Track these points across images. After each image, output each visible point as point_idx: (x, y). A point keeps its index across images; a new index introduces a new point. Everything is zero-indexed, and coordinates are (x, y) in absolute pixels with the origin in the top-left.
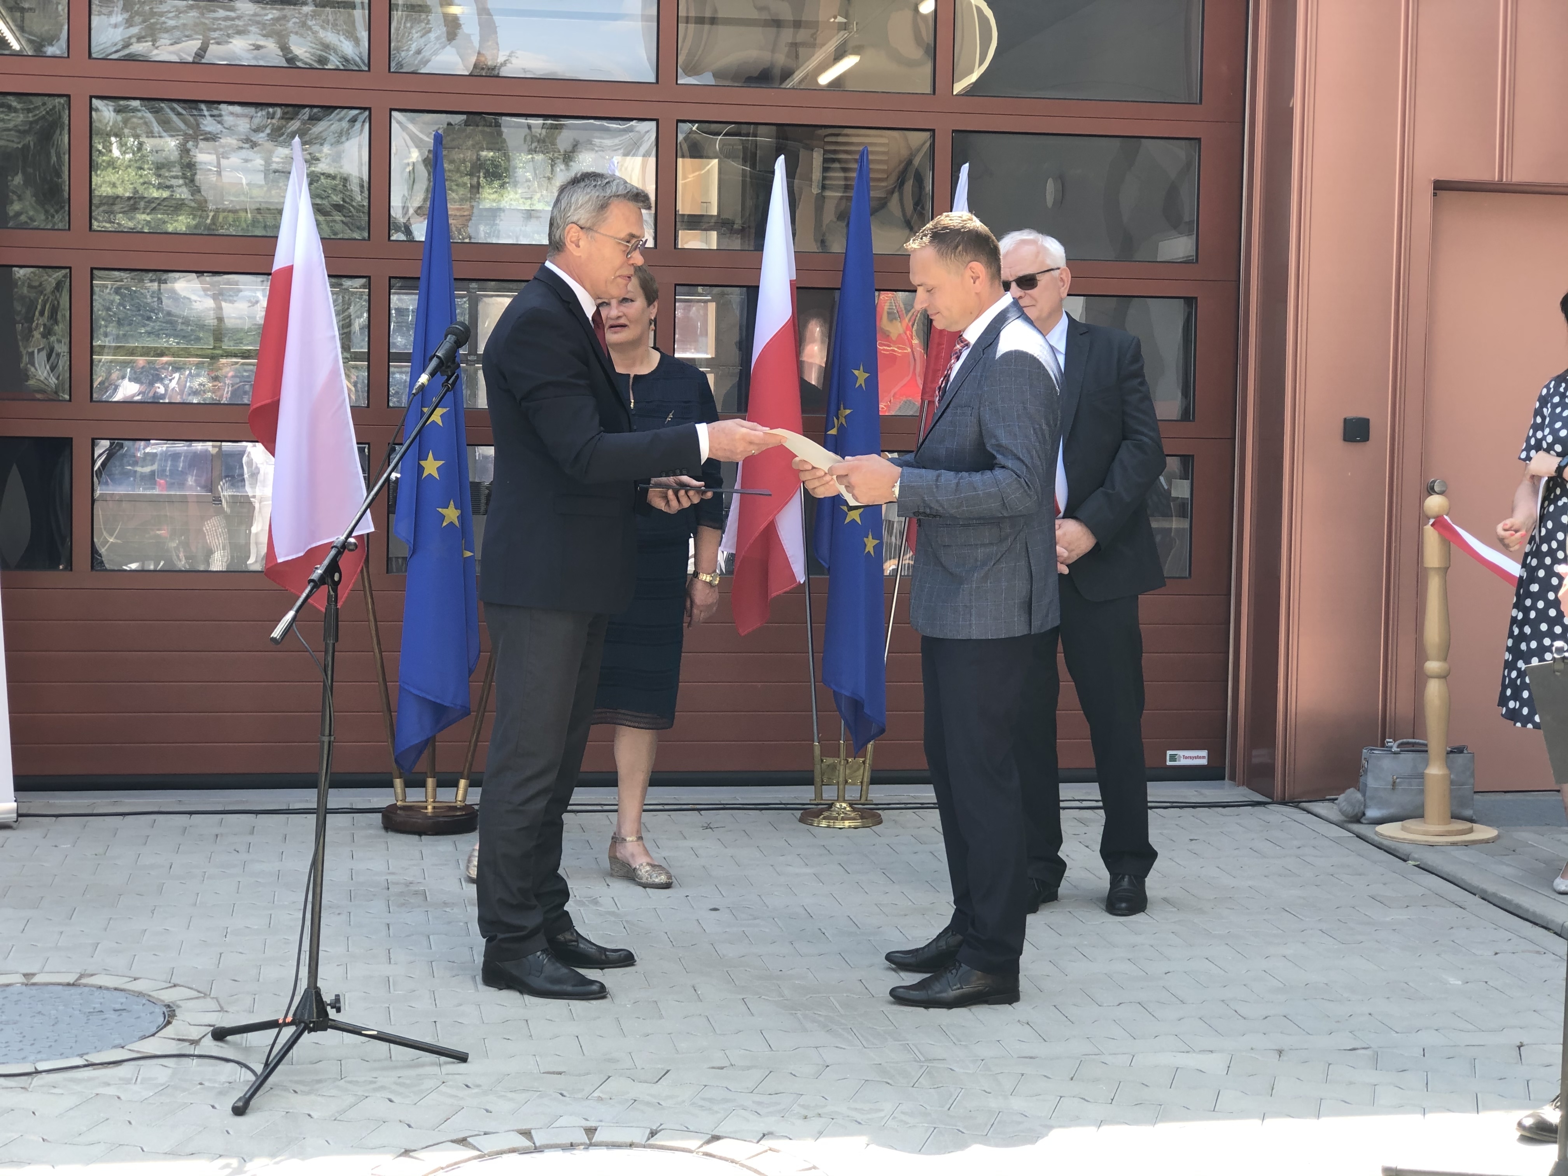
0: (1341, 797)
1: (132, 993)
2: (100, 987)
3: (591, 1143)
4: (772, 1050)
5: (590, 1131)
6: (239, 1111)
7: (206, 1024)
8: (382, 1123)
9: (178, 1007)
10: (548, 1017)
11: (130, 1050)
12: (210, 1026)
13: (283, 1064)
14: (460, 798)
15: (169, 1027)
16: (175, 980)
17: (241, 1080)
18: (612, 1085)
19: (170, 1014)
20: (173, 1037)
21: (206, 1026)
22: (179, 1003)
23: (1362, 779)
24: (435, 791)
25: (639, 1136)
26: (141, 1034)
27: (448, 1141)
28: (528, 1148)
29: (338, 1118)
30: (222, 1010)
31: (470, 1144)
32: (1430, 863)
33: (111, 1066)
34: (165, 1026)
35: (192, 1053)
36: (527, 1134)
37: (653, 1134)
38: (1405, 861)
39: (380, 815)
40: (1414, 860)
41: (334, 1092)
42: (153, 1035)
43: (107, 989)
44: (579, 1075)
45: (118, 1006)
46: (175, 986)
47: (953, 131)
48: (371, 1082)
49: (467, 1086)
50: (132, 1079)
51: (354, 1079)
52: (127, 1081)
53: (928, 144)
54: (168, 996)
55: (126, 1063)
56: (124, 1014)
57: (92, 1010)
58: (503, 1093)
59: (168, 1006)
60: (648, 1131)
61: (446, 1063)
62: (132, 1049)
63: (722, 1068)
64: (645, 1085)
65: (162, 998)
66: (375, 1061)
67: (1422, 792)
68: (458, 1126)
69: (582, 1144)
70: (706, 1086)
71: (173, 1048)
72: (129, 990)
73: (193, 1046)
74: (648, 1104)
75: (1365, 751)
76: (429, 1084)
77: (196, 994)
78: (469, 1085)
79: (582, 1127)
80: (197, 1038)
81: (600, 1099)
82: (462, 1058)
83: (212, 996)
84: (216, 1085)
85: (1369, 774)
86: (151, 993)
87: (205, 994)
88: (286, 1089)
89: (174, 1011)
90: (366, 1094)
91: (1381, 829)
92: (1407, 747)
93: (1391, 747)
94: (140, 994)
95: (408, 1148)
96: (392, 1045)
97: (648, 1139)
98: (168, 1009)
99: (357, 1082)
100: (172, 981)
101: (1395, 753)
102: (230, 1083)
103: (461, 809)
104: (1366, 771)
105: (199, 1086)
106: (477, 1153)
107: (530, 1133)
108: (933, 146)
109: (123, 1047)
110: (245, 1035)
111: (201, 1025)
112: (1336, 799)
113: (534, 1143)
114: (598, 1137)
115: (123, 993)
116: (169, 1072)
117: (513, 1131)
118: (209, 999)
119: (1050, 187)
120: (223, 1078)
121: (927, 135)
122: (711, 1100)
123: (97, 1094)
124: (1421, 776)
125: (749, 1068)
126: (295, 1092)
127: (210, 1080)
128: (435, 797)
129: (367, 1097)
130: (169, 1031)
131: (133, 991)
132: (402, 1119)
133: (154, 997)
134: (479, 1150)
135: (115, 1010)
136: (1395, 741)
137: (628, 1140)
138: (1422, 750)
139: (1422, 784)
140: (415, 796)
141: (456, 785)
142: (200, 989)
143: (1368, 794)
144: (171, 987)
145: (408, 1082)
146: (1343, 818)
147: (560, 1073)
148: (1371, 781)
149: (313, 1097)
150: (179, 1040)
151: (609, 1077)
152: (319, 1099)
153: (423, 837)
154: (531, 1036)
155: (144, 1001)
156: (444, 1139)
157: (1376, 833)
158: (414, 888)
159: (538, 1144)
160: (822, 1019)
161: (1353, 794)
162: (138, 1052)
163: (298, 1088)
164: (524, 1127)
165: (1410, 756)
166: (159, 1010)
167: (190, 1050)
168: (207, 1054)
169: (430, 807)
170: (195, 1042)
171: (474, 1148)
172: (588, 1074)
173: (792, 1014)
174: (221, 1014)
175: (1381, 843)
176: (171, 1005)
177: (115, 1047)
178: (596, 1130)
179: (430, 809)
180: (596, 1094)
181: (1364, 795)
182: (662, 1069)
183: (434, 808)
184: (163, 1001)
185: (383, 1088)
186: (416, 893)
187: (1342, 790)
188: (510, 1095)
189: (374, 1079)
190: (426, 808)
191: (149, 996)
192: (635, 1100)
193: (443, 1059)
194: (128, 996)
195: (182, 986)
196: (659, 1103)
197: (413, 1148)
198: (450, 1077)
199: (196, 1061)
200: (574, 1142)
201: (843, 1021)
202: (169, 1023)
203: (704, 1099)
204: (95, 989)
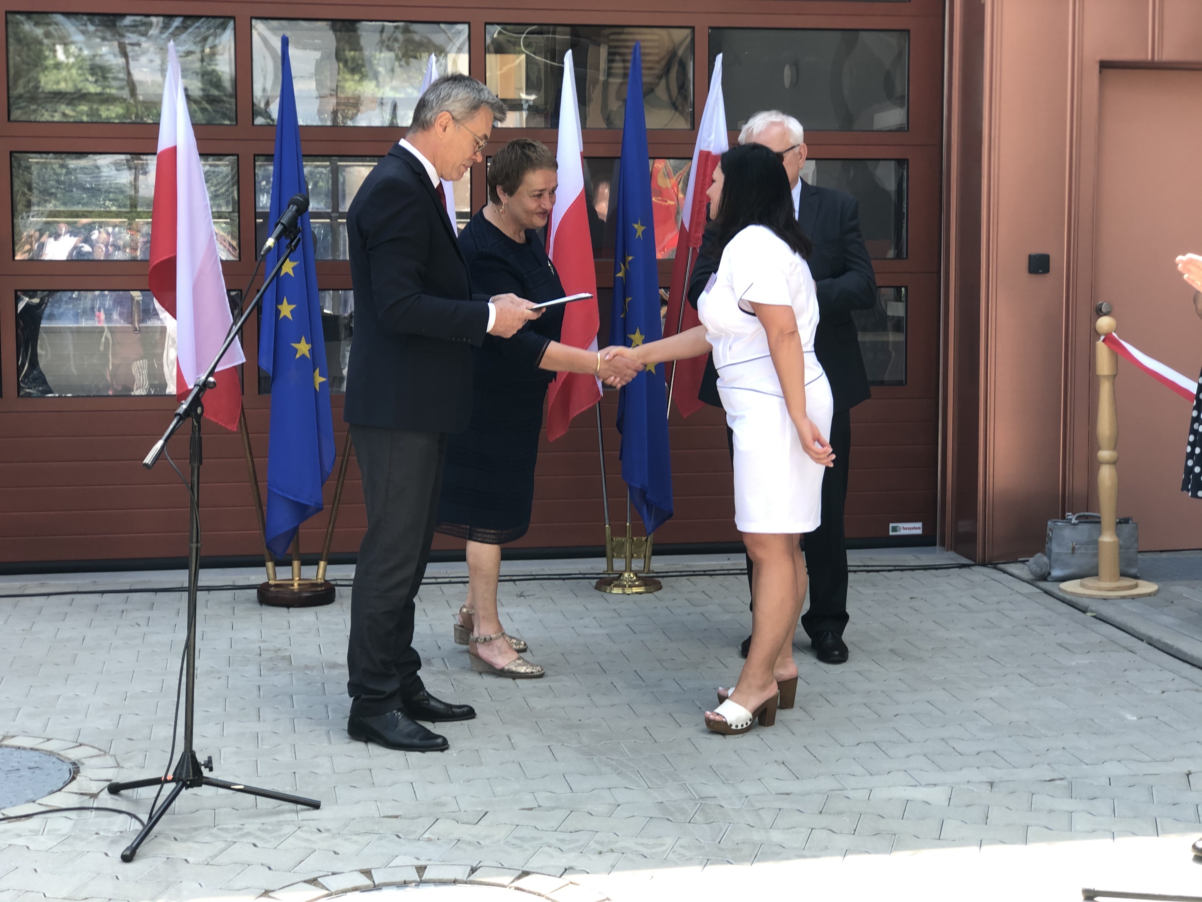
0: (1032, 560)
1: (44, 752)
2: (19, 748)
3: (421, 880)
4: (573, 792)
5: (421, 869)
6: (127, 858)
7: (105, 779)
8: (246, 866)
9: (82, 764)
10: (388, 766)
11: (40, 804)
12: (107, 781)
13: (167, 814)
14: (320, 576)
15: (74, 782)
16: (80, 741)
17: (131, 830)
18: (440, 827)
19: (75, 770)
20: (76, 791)
21: (105, 780)
22: (83, 760)
23: (1047, 546)
24: (300, 570)
25: (461, 873)
26: (50, 789)
27: (302, 882)
28: (368, 886)
29: (210, 863)
30: (118, 766)
31: (320, 883)
32: (1104, 614)
33: (23, 819)
34: (70, 782)
35: (91, 806)
36: (367, 873)
37: (473, 870)
38: (1084, 612)
39: (255, 591)
40: (1092, 611)
41: (208, 839)
42: (60, 790)
43: (24, 749)
44: (413, 818)
45: (33, 765)
46: (81, 745)
47: (710, 28)
48: (239, 829)
49: (319, 830)
50: (39, 831)
51: (225, 826)
52: (36, 833)
53: (689, 39)
54: (74, 754)
55: (35, 816)
56: (37, 771)
57: (11, 769)
58: (349, 837)
59: (74, 764)
60: (469, 868)
61: (302, 810)
62: (42, 803)
63: (531, 809)
64: (467, 826)
65: (69, 756)
66: (243, 809)
67: (1096, 555)
68: (310, 868)
69: (413, 882)
70: (517, 826)
71: (74, 801)
72: (42, 750)
73: (92, 799)
74: (469, 843)
75: (1049, 523)
76: (287, 829)
77: (96, 752)
78: (321, 829)
79: (414, 866)
80: (96, 792)
81: (429, 840)
82: (315, 806)
83: (111, 753)
84: (110, 835)
85: (1053, 541)
86: (61, 753)
87: (105, 752)
88: (168, 837)
89: (79, 767)
90: (235, 840)
91: (1064, 585)
92: (1084, 520)
93: (1071, 519)
94: (51, 753)
95: (268, 888)
96: (258, 797)
97: (469, 876)
98: (74, 766)
99: (227, 829)
100: (79, 741)
101: (1074, 524)
102: (121, 832)
103: (321, 585)
104: (1051, 539)
105: (96, 836)
106: (326, 892)
107: (371, 872)
108: (693, 40)
109: (34, 802)
110: (136, 789)
111: (100, 780)
112: (1028, 561)
113: (374, 882)
114: (427, 875)
115: (37, 752)
116: (71, 823)
117: (356, 871)
118: (108, 757)
119: (787, 71)
120: (116, 828)
121: (688, 31)
122: (521, 839)
123: (10, 845)
124: (1095, 543)
125: (553, 809)
126: (176, 839)
127: (104, 830)
128: (300, 575)
129: (235, 843)
130: (73, 786)
131: (47, 751)
132: (264, 862)
133: (62, 756)
134: (327, 889)
135: (29, 768)
136: (1074, 514)
137: (452, 877)
138: (1096, 521)
139: (1097, 548)
140: (283, 574)
141: (317, 564)
142: (101, 748)
143: (1052, 558)
144: (77, 746)
145: (270, 828)
146: (1033, 577)
147: (397, 817)
148: (1055, 548)
149: (190, 844)
150: (82, 794)
151: (437, 819)
152: (195, 846)
153: (291, 609)
154: (373, 783)
155: (54, 760)
156: (298, 880)
157: (1060, 589)
158: (281, 654)
159: (376, 883)
160: (614, 763)
161: (1040, 558)
162: (46, 805)
163: (179, 835)
164: (365, 867)
165: (1086, 527)
166: (66, 767)
167: (90, 803)
168: (103, 806)
169: (296, 585)
170: (94, 796)
171: (324, 887)
172: (420, 817)
173: (589, 759)
174: (117, 769)
175: (1065, 598)
176: (77, 762)
177: (28, 801)
178: (425, 868)
179: (296, 586)
180: (426, 836)
181: (1050, 558)
182: (482, 811)
183: (299, 585)
184: (69, 759)
185: (249, 834)
186: (283, 658)
187: (1032, 555)
188: (355, 838)
189: (241, 826)
190: (293, 585)
191: (59, 754)
192: (459, 840)
193: (300, 807)
194: (41, 755)
195: (86, 745)
196: (478, 843)
197: (272, 889)
198: (305, 822)
199: (94, 813)
200: (407, 880)
201: (631, 765)
202: (74, 778)
203: (515, 838)
204: (14, 749)
